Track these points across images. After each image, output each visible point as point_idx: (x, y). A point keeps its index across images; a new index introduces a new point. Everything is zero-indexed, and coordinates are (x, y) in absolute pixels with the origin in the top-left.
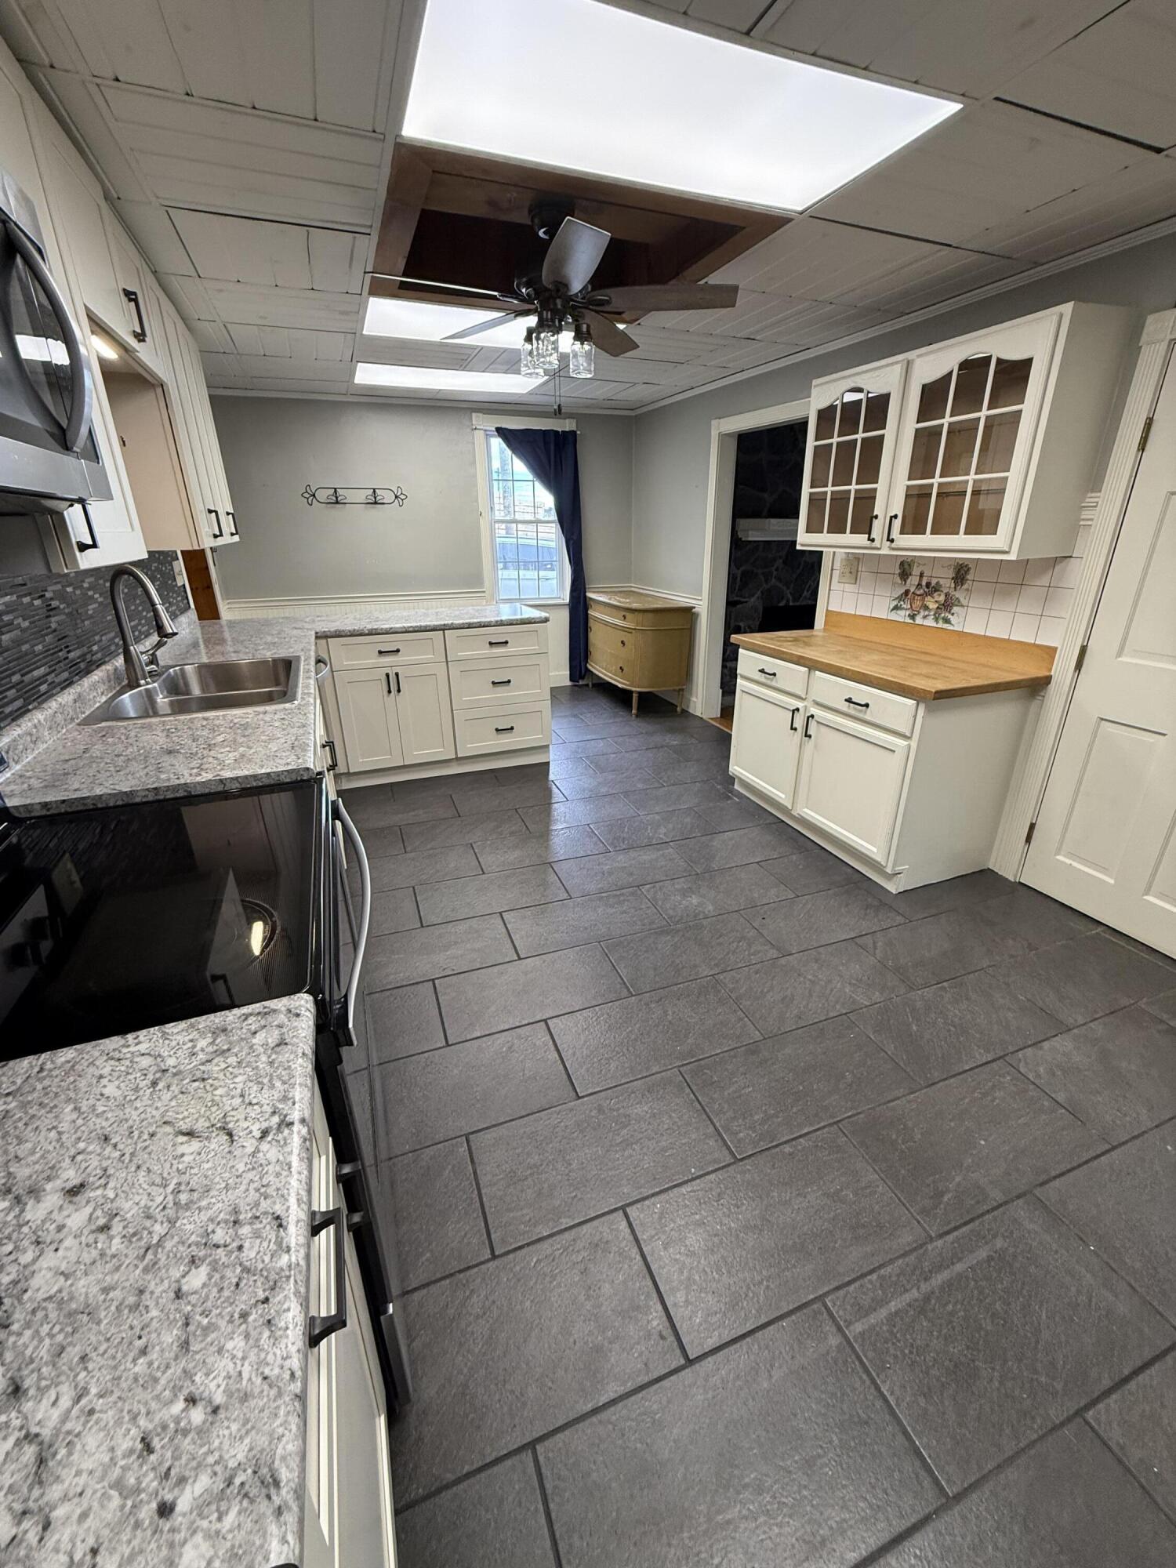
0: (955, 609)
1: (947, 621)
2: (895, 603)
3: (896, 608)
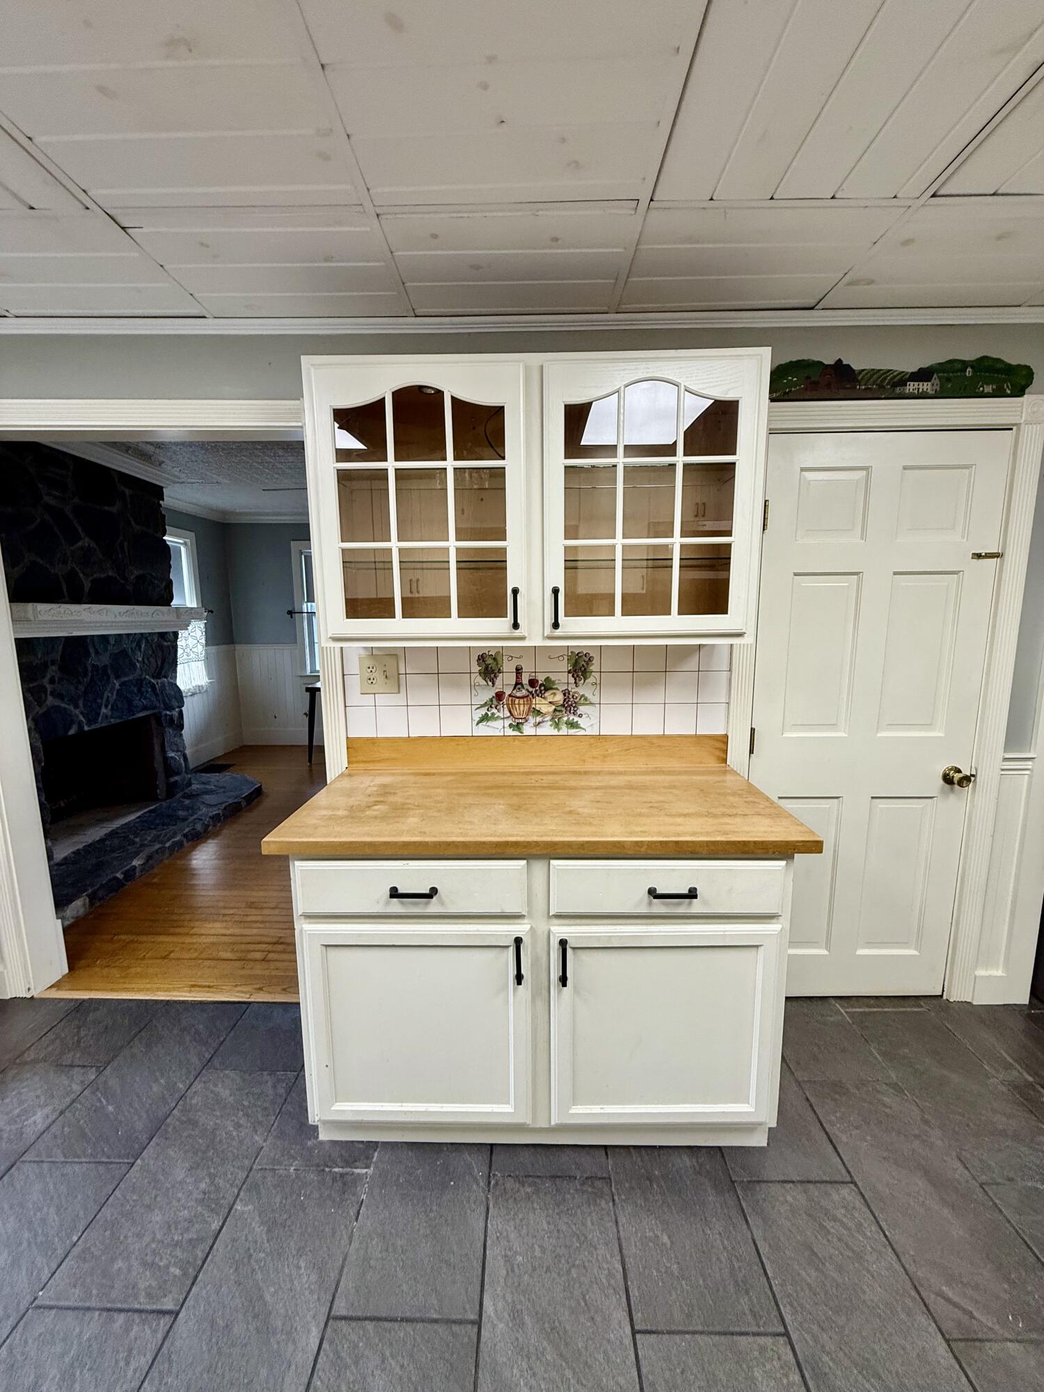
0: (582, 709)
1: (573, 725)
2: (483, 711)
3: (485, 718)
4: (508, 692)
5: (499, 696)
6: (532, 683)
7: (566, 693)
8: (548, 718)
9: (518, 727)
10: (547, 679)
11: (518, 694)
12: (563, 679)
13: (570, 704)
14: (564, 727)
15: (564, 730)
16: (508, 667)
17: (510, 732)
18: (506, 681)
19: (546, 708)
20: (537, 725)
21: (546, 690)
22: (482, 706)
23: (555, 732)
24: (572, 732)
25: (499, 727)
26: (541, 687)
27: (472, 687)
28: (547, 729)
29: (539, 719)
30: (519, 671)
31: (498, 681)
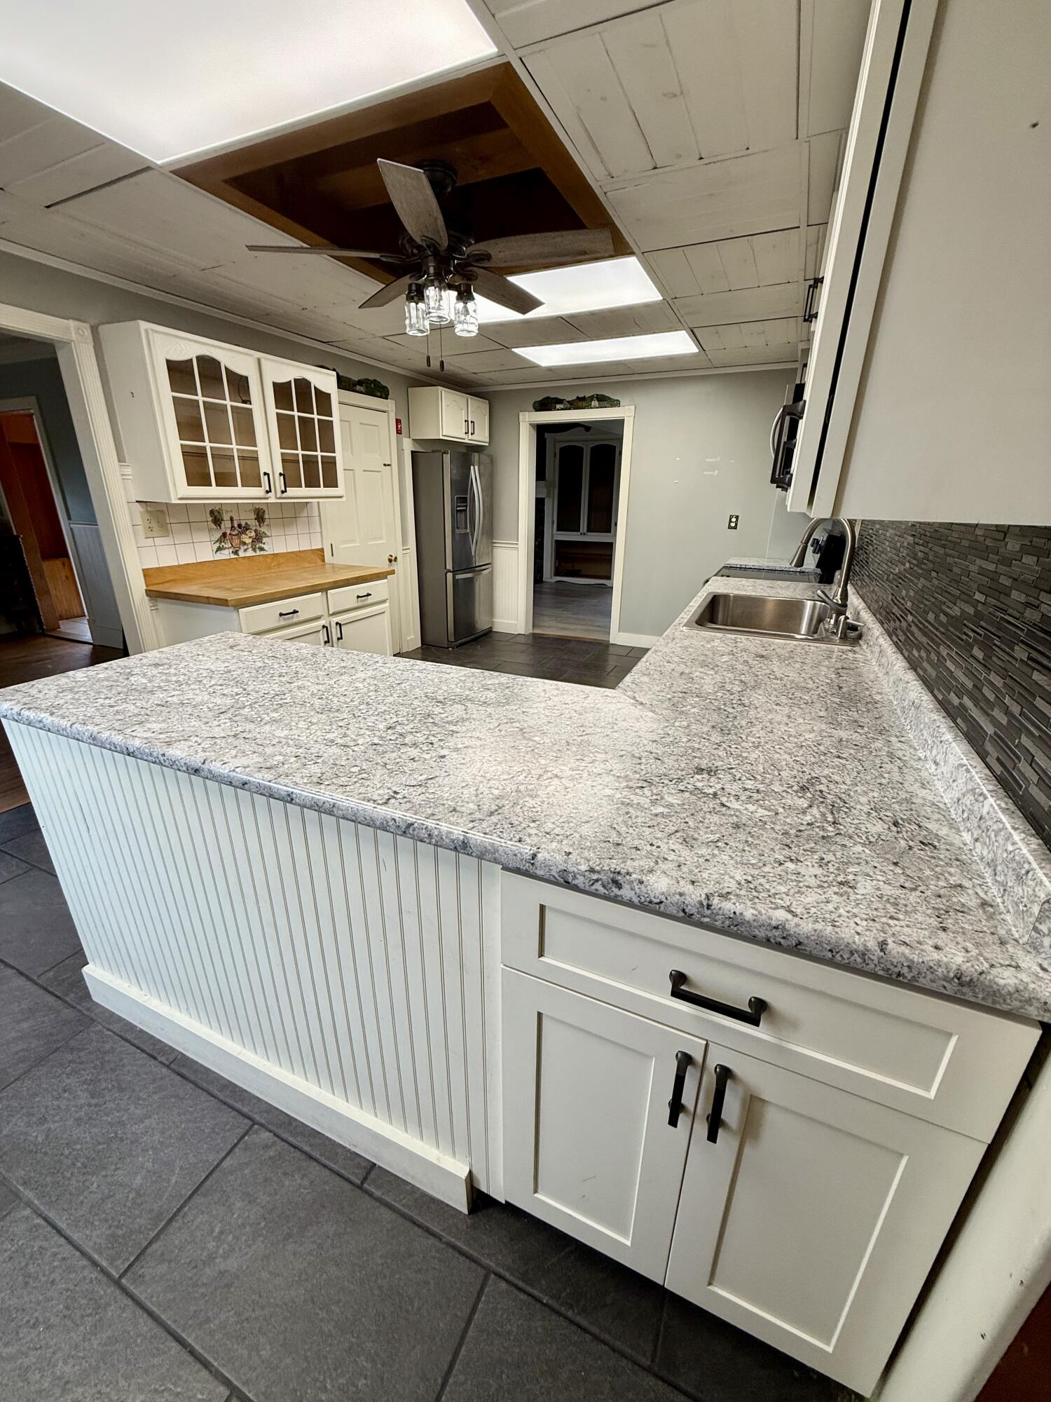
0: (265, 540)
1: (262, 549)
2: (217, 545)
3: (219, 549)
4: (228, 533)
5: (224, 535)
6: (240, 526)
7: (256, 531)
8: (250, 546)
9: (236, 553)
10: (246, 523)
11: (234, 533)
12: (253, 523)
13: (258, 538)
14: (258, 550)
15: (258, 553)
16: (226, 517)
17: (233, 556)
18: (226, 525)
19: (248, 541)
20: (245, 550)
21: (247, 530)
22: (217, 541)
23: (254, 554)
24: (262, 553)
25: (226, 554)
26: (244, 529)
27: (210, 530)
28: (250, 553)
29: (246, 547)
30: (232, 519)
31: (222, 526)
